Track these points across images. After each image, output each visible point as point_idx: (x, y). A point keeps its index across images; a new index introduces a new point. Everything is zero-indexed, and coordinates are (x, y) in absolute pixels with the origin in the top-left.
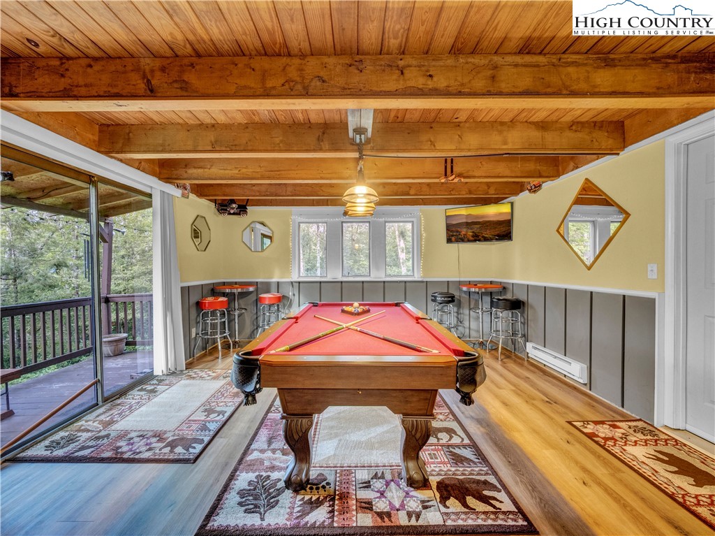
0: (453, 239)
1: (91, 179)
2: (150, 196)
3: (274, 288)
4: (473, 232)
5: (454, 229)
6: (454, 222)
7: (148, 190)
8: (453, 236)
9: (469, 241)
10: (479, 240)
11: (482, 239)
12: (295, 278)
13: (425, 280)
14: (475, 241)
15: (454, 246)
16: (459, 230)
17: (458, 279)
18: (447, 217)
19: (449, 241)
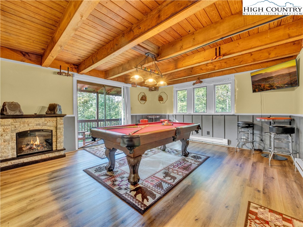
0: (257, 90)
1: (104, 86)
2: (121, 88)
3: (167, 117)
4: (269, 84)
5: (256, 84)
6: (257, 79)
7: (121, 87)
8: (256, 88)
9: (267, 90)
10: (274, 89)
11: (276, 88)
12: (174, 113)
13: (237, 114)
14: (271, 89)
15: (258, 94)
16: (260, 84)
17: (260, 114)
18: (252, 77)
19: (254, 91)
